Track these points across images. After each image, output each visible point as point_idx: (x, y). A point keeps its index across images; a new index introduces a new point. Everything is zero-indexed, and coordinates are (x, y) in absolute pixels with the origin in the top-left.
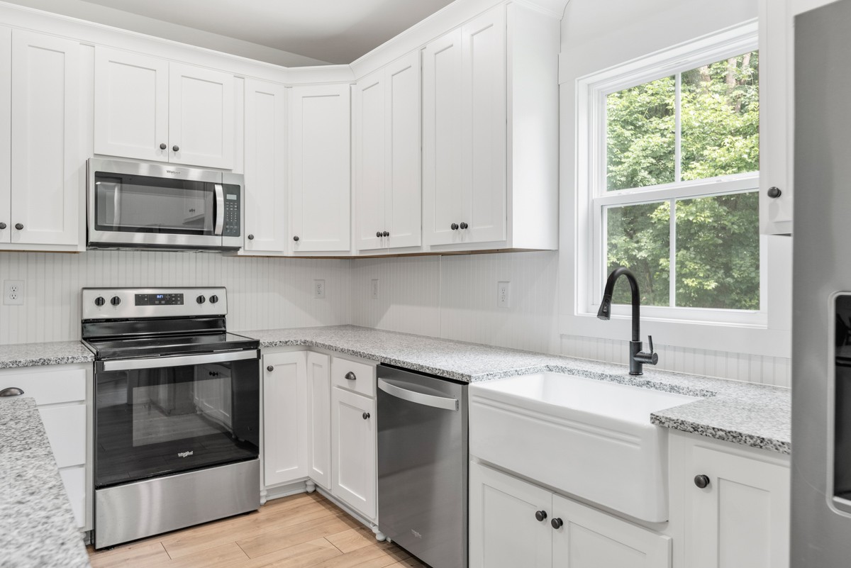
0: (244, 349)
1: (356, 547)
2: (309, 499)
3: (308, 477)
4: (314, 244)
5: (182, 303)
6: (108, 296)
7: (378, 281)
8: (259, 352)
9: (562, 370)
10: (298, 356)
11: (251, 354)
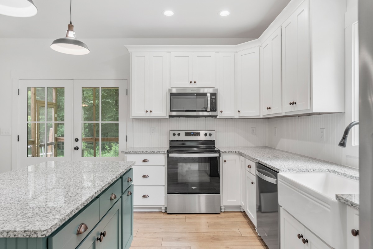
0: (215, 153)
1: (248, 235)
2: (241, 214)
3: (240, 205)
4: (246, 113)
5: (199, 136)
6: (177, 133)
7: (277, 128)
8: (220, 155)
9: (335, 172)
10: (236, 157)
11: (216, 155)
